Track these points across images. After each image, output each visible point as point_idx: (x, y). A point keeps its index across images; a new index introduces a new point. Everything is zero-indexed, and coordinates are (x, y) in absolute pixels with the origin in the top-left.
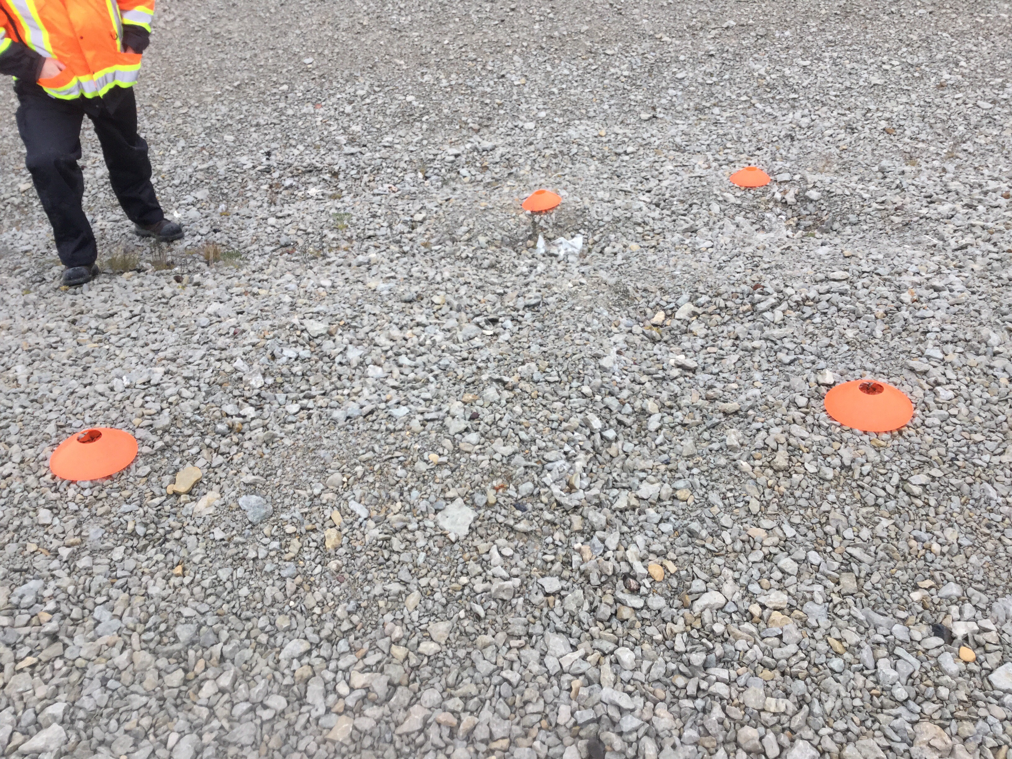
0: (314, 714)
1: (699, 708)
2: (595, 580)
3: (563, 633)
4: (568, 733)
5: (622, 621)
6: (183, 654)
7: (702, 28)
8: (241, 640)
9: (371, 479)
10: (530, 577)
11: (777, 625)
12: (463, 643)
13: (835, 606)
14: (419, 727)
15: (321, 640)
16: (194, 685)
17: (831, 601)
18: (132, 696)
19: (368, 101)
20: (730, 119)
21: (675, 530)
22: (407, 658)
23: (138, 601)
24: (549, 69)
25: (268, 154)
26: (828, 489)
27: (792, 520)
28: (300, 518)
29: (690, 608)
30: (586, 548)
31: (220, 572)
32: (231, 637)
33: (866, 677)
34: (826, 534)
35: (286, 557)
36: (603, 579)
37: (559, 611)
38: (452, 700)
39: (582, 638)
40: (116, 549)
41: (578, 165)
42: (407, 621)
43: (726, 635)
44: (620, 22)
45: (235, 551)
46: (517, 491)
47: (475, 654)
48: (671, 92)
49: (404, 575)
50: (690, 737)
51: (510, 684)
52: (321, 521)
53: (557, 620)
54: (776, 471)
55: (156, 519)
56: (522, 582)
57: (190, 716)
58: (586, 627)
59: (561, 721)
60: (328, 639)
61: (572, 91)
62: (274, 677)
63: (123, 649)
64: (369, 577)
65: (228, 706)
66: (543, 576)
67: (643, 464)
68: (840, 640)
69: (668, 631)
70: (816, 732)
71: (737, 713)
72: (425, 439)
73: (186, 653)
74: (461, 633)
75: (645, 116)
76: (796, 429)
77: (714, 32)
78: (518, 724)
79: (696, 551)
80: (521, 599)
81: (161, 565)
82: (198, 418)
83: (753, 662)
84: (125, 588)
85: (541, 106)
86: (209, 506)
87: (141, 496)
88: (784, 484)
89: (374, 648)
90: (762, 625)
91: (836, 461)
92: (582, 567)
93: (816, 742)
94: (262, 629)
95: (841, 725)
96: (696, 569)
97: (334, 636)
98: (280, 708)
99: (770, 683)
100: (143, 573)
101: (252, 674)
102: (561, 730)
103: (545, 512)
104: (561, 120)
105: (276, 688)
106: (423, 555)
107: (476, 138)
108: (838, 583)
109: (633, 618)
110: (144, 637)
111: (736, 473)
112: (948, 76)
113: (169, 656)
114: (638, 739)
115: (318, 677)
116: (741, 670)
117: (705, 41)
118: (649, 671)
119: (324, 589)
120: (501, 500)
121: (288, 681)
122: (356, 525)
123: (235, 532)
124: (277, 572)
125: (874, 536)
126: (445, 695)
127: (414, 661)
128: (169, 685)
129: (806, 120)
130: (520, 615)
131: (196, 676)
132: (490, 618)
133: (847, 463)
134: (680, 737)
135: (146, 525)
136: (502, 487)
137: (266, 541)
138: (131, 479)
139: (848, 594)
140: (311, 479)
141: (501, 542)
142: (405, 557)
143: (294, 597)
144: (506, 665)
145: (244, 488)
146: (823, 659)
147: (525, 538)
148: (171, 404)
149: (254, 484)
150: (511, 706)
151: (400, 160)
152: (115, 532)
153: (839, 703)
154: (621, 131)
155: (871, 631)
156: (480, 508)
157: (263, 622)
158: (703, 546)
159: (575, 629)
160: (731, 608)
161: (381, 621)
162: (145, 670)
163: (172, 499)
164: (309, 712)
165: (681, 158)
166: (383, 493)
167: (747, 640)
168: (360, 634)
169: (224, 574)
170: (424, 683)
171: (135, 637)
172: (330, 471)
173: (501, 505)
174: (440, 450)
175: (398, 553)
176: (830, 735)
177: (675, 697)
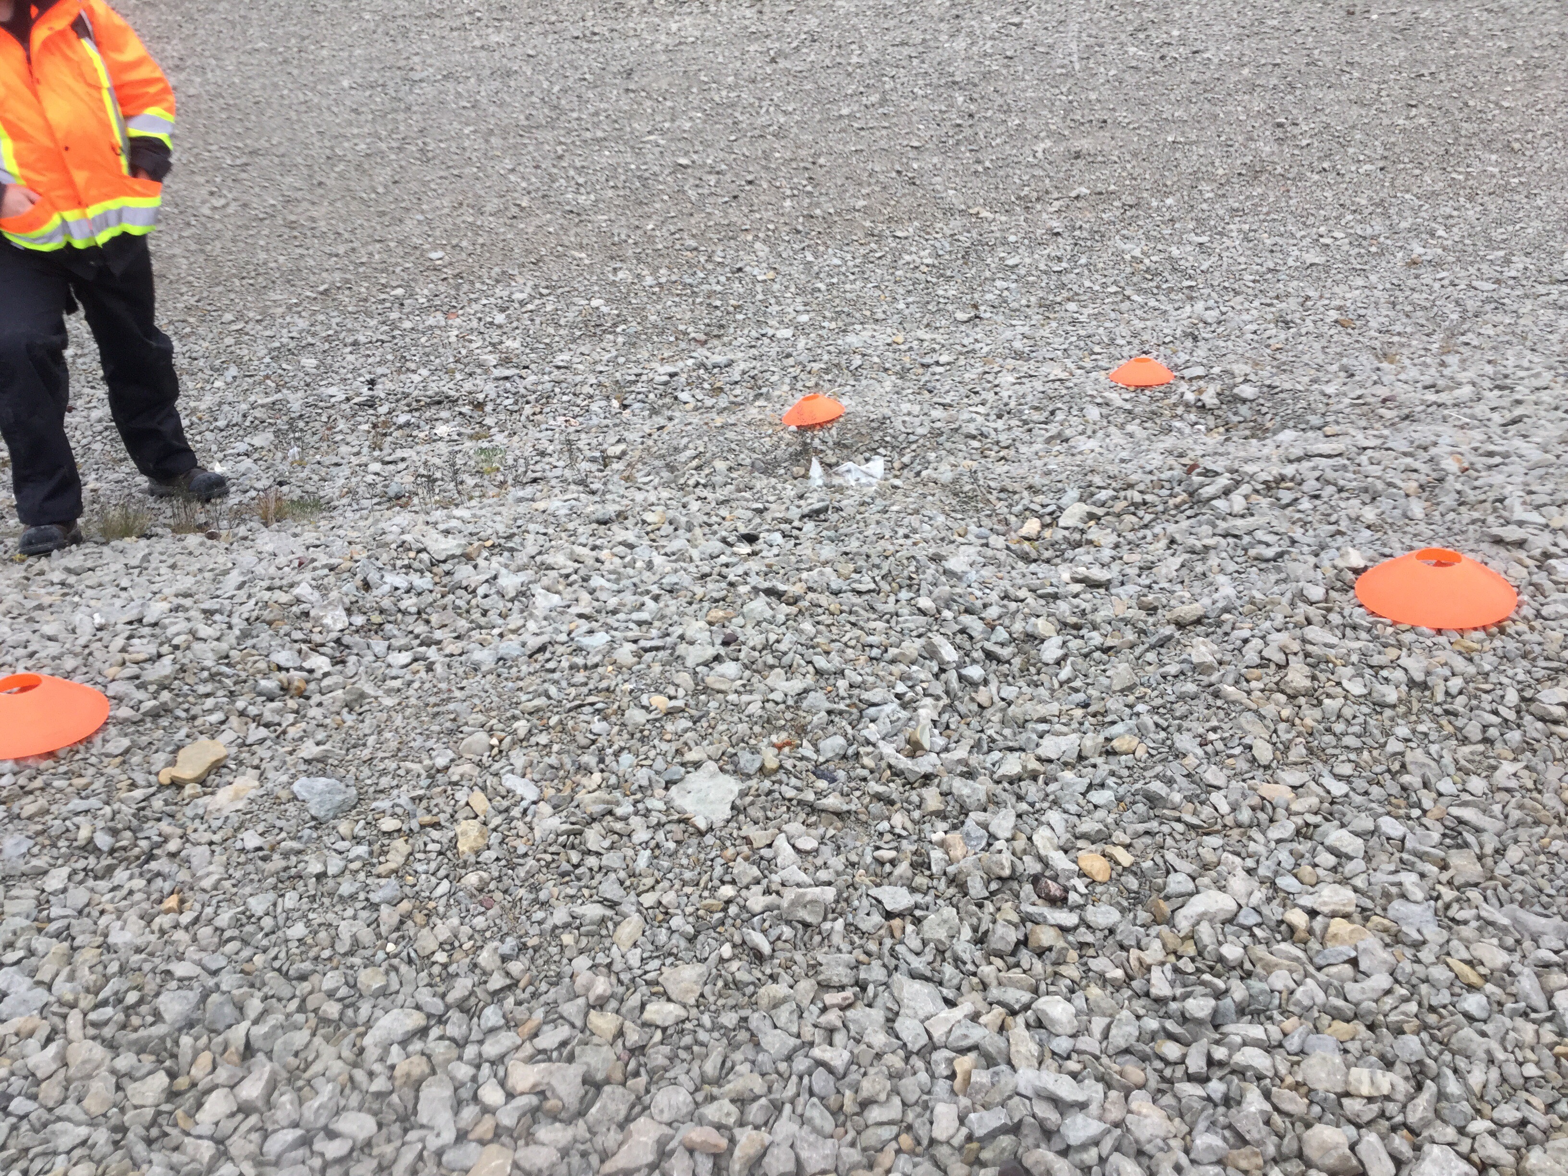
0: (433, 1143)
1: (1217, 1096)
2: (977, 888)
3: (927, 979)
4: (957, 1156)
5: (1041, 953)
6: (169, 1044)
7: (1038, 199)
8: (288, 1016)
9: (543, 739)
10: (853, 886)
11: (1343, 942)
12: (731, 1002)
13: (1447, 907)
14: (650, 1158)
15: (448, 1008)
16: (189, 1100)
17: (1438, 898)
18: (59, 1126)
19: (530, 307)
20: (1096, 316)
21: (1120, 800)
22: (620, 1033)
23: (88, 955)
24: (810, 258)
25: (372, 383)
26: (1392, 719)
27: (1337, 770)
28: (410, 807)
29: (1170, 922)
30: (954, 837)
31: (252, 901)
32: (265, 1013)
33: (1539, 1023)
34: (1404, 788)
35: (381, 869)
36: (994, 886)
37: (915, 943)
38: (716, 1104)
39: (964, 989)
40: (54, 872)
41: (864, 382)
42: (618, 966)
43: (1248, 966)
44: (913, 194)
45: (283, 863)
46: (817, 751)
47: (755, 1020)
48: (999, 284)
49: (610, 889)
50: (1209, 1148)
51: (830, 1070)
52: (449, 810)
53: (911, 958)
54: (1292, 697)
55: (135, 822)
56: (839, 894)
57: (176, 1157)
58: (970, 967)
59: (940, 1133)
60: (462, 1007)
61: (848, 287)
62: (351, 1079)
63: (49, 1040)
64: (543, 896)
65: (255, 1136)
66: (878, 885)
67: (1042, 710)
68: (1470, 963)
69: (1134, 962)
70: (1461, 1131)
71: (1296, 1104)
72: (640, 676)
73: (176, 1043)
74: (726, 985)
75: (961, 316)
76: (1314, 633)
77: (1057, 204)
78: (853, 1144)
79: (1165, 829)
80: (841, 921)
81: (138, 896)
82: (224, 669)
83: (1309, 1009)
84: (65, 934)
85: (801, 308)
86: (237, 797)
87: (110, 787)
88: (1311, 717)
89: (553, 1017)
90: (1314, 945)
91: (1398, 675)
92: (951, 870)
93: (1465, 1145)
94: (331, 994)
95: (1508, 1113)
96: (1170, 856)
97: (473, 1001)
98: (362, 1136)
99: (1349, 1046)
100: (102, 912)
101: (307, 1075)
102: (942, 1152)
103: (872, 783)
104: (833, 325)
105: (355, 1099)
106: (645, 855)
107: (701, 353)
108: (1444, 867)
109: (1061, 944)
110: (92, 1016)
111: (1219, 703)
112: (1421, 251)
113: (141, 1049)
114: (1102, 1160)
115: (440, 1074)
116: (1289, 1024)
117: (1045, 216)
118: (1106, 1035)
119: (455, 921)
120: (788, 764)
121: (380, 1084)
122: (516, 812)
123: (283, 835)
124: (362, 896)
125: (1495, 789)
126: (700, 1097)
127: (633, 1036)
128: (136, 1102)
129: (1215, 313)
130: (839, 950)
131: (194, 1085)
132: (781, 957)
133: (1419, 677)
134: (1187, 1151)
135: (114, 832)
136: (788, 744)
137: (341, 845)
138: (93, 760)
139: (1468, 885)
140: (430, 743)
141: (795, 827)
142: (611, 859)
143: (395, 935)
144: (819, 1036)
145: (304, 767)
146: (1444, 997)
147: (839, 824)
148: (176, 647)
149: (322, 760)
150: (837, 1112)
151: (583, 383)
152: (54, 845)
153: (1494, 1074)
154: (928, 337)
155: (1527, 944)
156: (749, 777)
157: (332, 980)
158: (1179, 820)
159: (949, 970)
160: (1251, 919)
161: (567, 970)
162: (89, 1077)
163: (168, 793)
164: (422, 1140)
165: (1024, 367)
166: (567, 760)
167: (1291, 972)
168: (523, 996)
169: (258, 905)
170: (656, 1077)
171: (75, 1019)
172: (465, 729)
173: (788, 772)
174: (671, 691)
175: (598, 854)
176: (1492, 1134)
177: (1163, 1079)
